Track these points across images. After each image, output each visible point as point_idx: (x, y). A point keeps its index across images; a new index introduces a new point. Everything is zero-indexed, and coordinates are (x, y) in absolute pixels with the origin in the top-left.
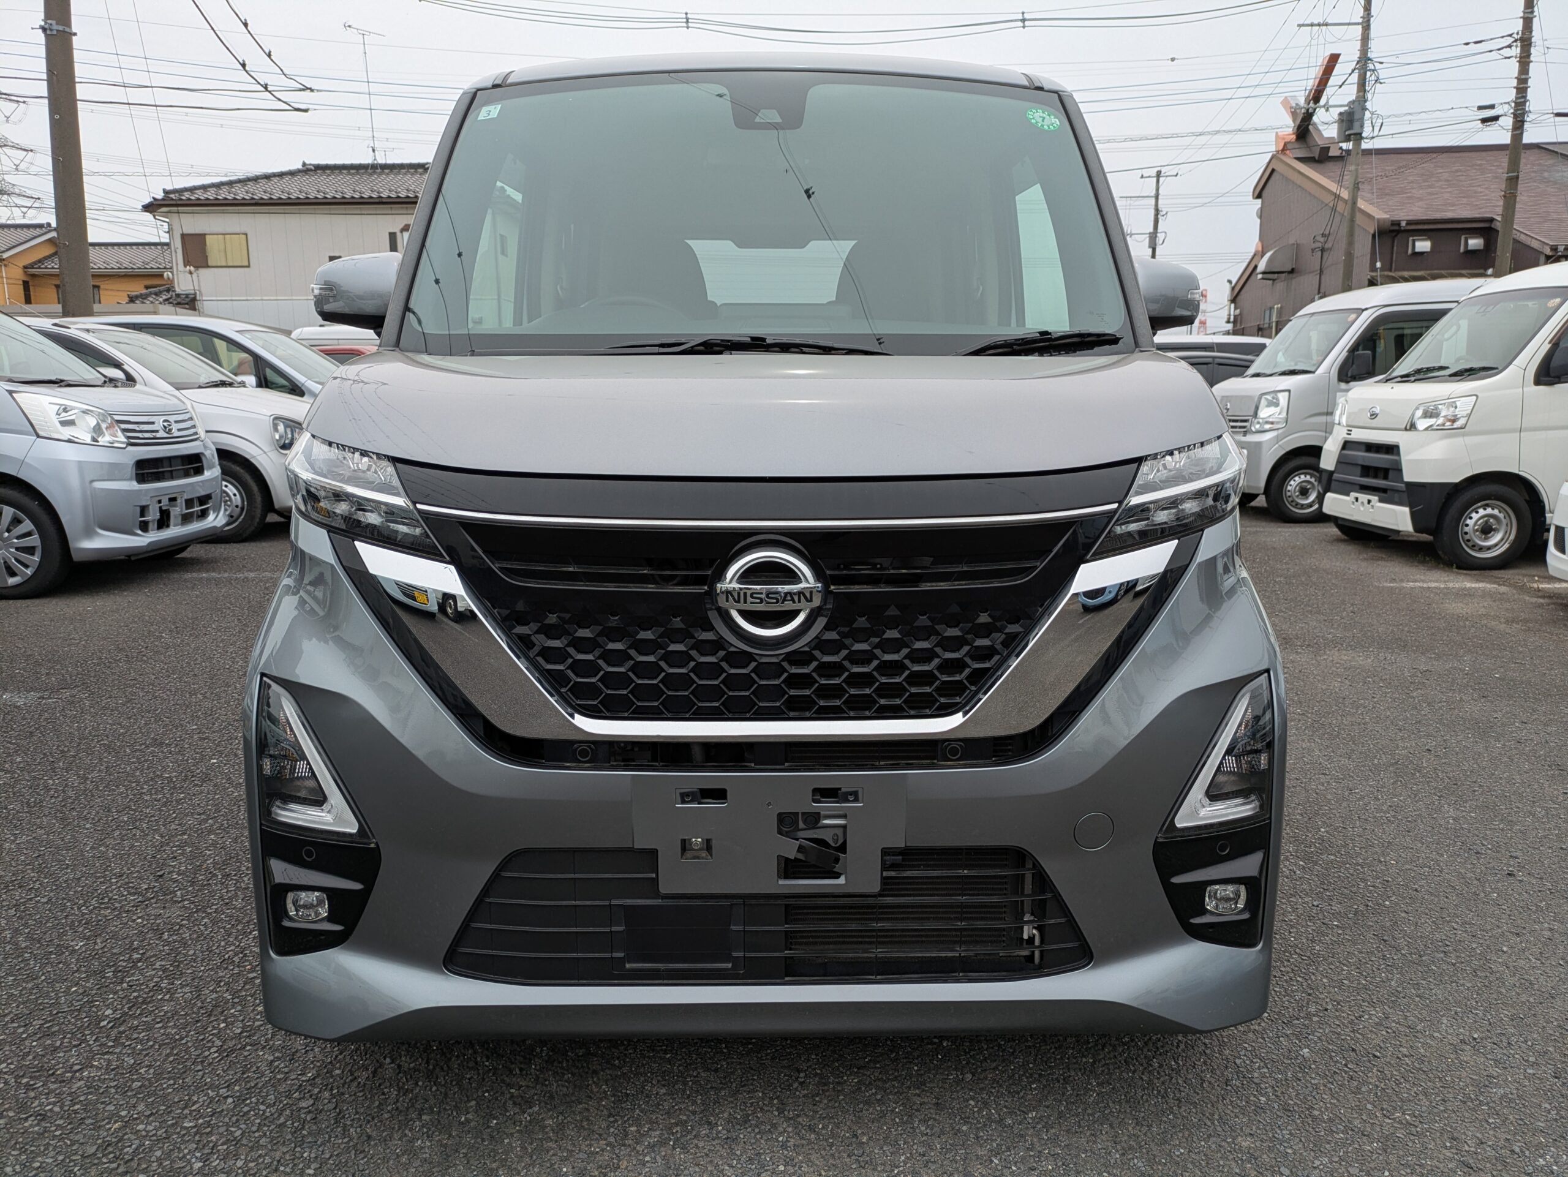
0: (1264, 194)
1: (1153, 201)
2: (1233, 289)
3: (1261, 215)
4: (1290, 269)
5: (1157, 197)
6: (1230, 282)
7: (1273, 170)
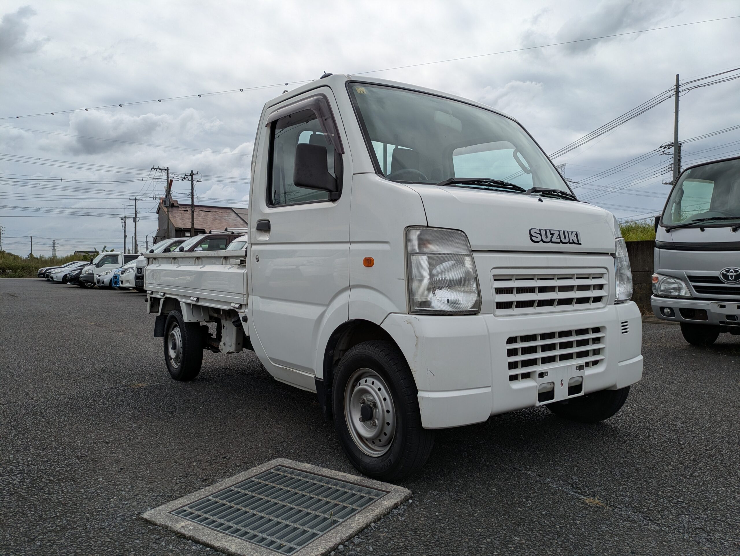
0: (159, 213)
1: (134, 207)
2: (154, 239)
3: (159, 218)
4: (163, 236)
5: (135, 206)
6: (153, 237)
7: (160, 208)
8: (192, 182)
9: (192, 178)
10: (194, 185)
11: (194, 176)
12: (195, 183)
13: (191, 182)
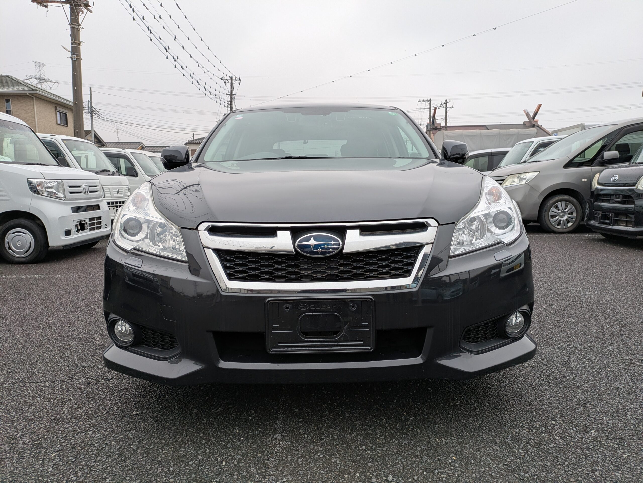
10: (447, 110)
11: (448, 104)
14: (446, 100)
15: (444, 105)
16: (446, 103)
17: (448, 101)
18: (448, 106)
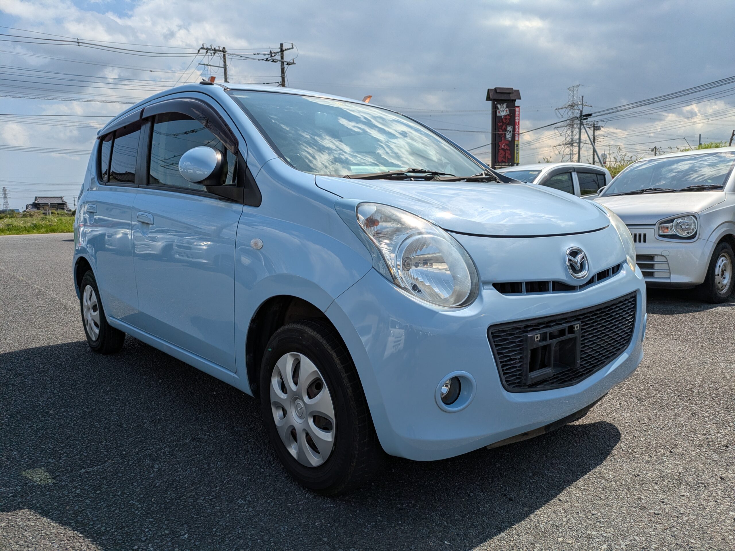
8: (282, 63)
9: (282, 57)
10: (285, 69)
11: (285, 53)
12: (286, 66)
13: (279, 63)
14: (282, 45)
15: (278, 57)
16: (282, 51)
17: (284, 48)
18: (285, 59)
